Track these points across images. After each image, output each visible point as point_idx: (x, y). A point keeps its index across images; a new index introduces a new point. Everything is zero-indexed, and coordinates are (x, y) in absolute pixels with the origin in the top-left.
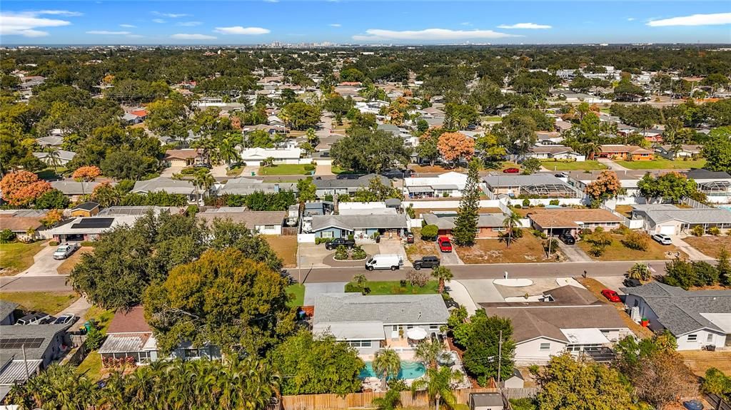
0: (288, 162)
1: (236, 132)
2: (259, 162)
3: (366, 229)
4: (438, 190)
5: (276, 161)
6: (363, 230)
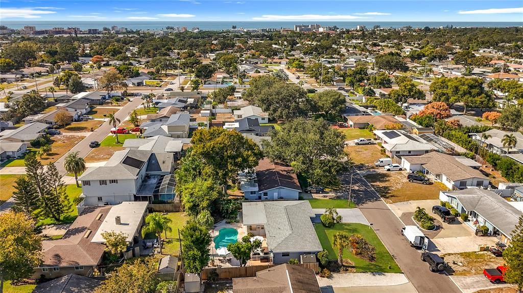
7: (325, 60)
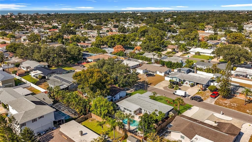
0: (206, 54)
1: (196, 42)
2: (195, 53)
3: (190, 81)
4: (249, 75)
5: (202, 54)
6: (189, 81)
7: (21, 32)
